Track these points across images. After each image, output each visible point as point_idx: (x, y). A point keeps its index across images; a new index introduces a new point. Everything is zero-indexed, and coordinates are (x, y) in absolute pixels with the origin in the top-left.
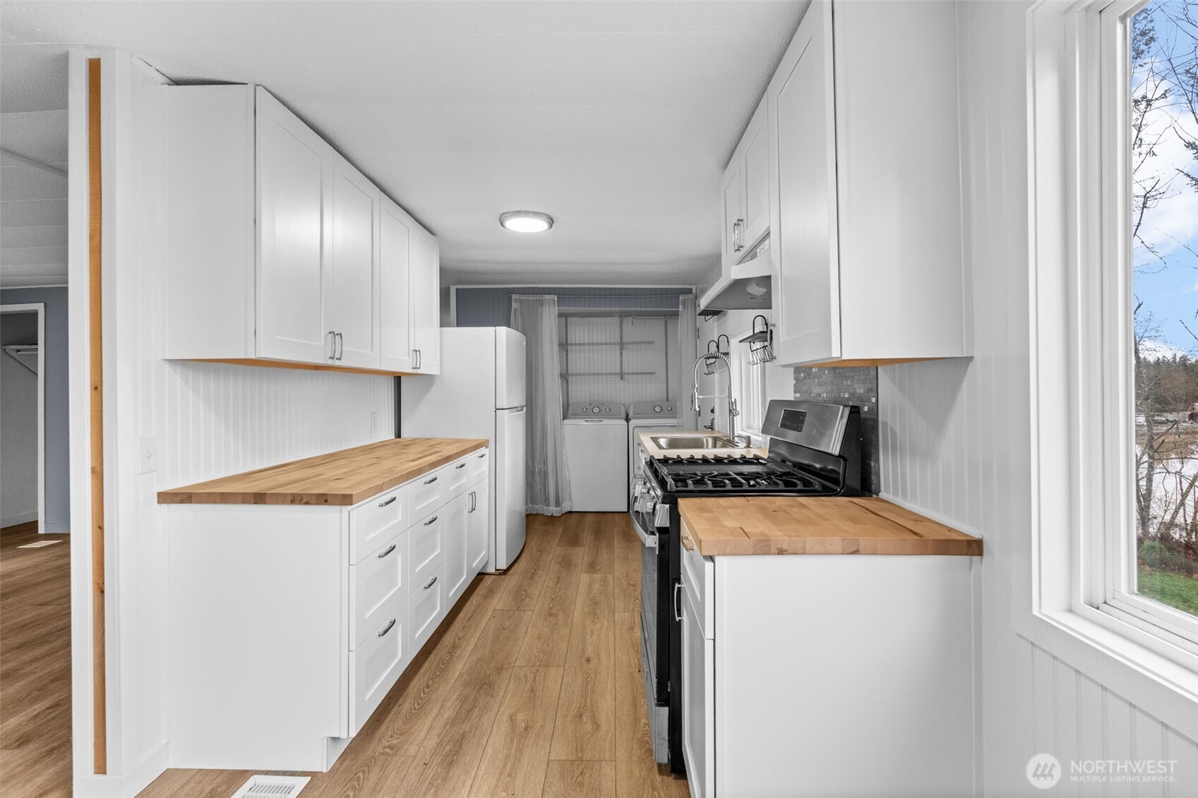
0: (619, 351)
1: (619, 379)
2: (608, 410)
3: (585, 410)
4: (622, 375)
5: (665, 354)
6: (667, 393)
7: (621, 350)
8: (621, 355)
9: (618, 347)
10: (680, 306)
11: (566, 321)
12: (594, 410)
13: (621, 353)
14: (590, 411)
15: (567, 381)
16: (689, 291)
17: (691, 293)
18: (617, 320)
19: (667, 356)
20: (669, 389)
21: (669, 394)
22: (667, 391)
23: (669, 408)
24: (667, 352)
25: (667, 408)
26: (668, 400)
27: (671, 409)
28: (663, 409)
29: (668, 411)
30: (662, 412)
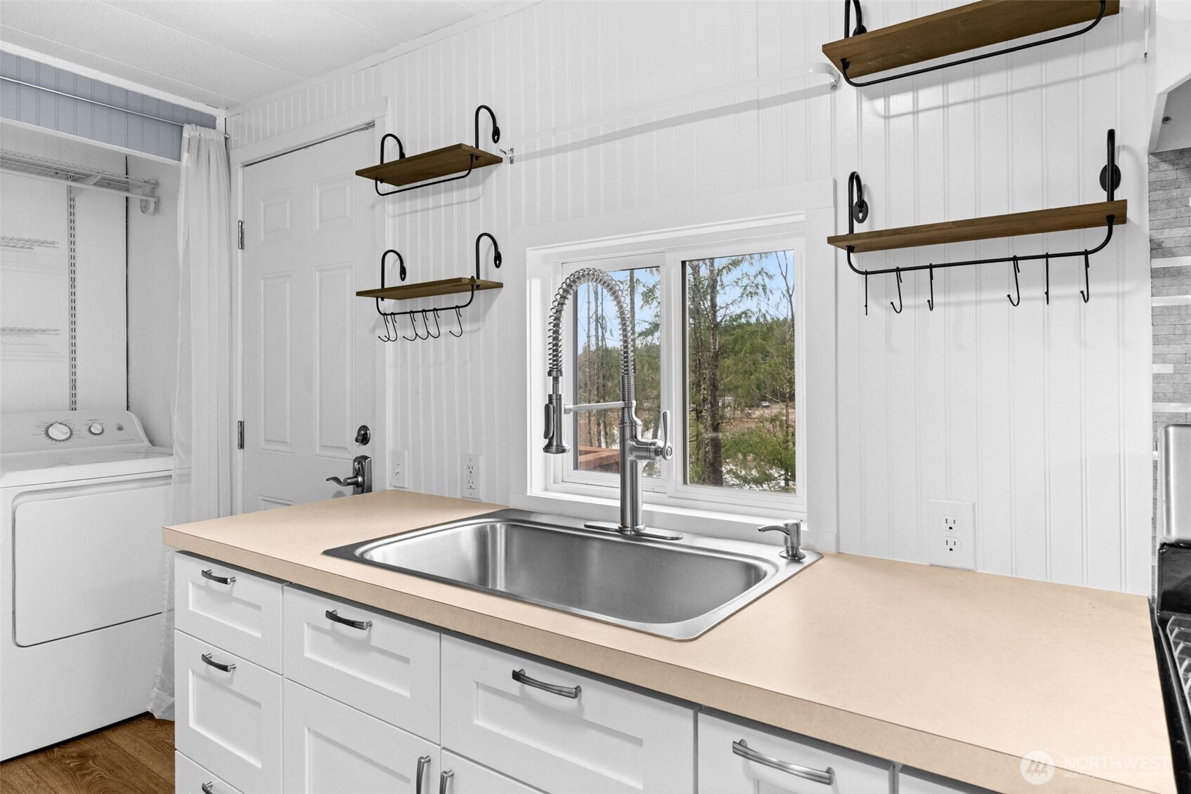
5: (67, 283)
6: (74, 387)
10: (185, 155)
16: (208, 122)
17: (214, 128)
19: (73, 290)
20: (79, 377)
21: (79, 392)
22: (74, 382)
23: (97, 429)
24: (73, 280)
25: (88, 427)
26: (74, 406)
27: (103, 429)
28: (74, 433)
29: (94, 436)
30: (74, 439)
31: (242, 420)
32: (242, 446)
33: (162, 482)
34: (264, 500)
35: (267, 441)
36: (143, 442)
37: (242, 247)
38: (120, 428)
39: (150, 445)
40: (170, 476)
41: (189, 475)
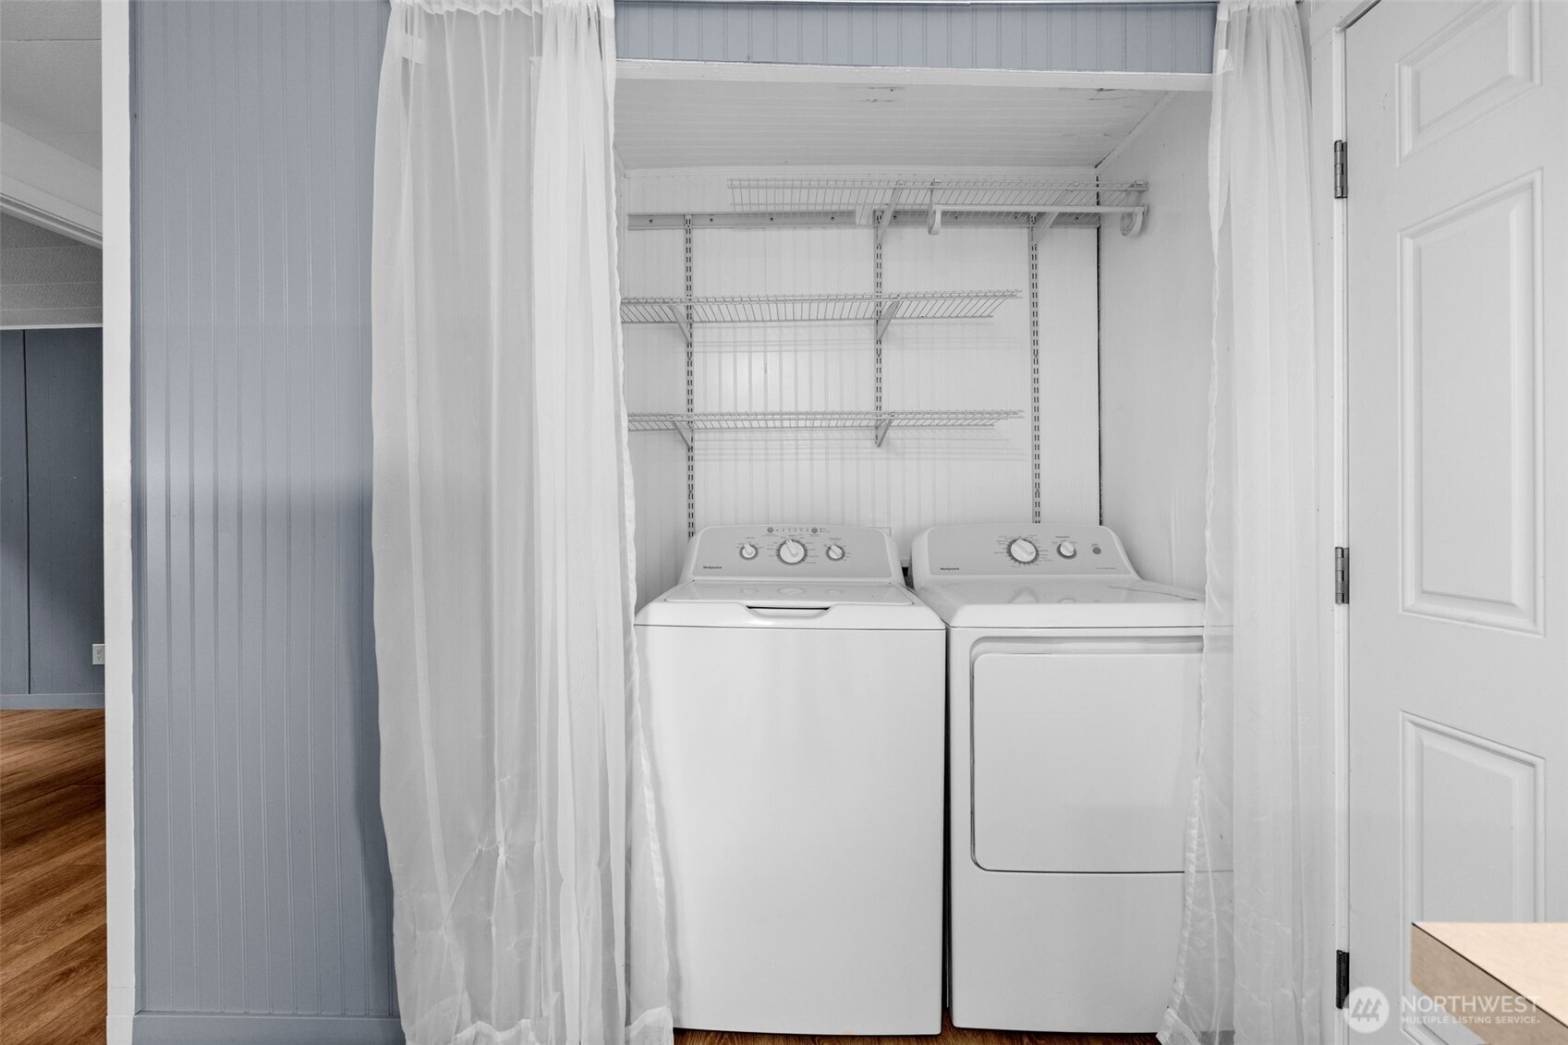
0: (872, 346)
1: (870, 443)
2: (835, 553)
3: (749, 552)
4: (881, 428)
5: (1028, 356)
6: (1037, 494)
7: (879, 342)
8: (879, 360)
9: (867, 333)
11: (688, 241)
12: (785, 553)
13: (879, 352)
14: (767, 557)
15: (690, 449)
18: (860, 238)
19: (1036, 366)
20: (1043, 481)
21: (1043, 499)
22: (1037, 486)
23: (1067, 548)
24: (1036, 353)
25: (1056, 546)
26: (1037, 519)
27: (1075, 551)
28: (1040, 553)
29: (1063, 559)
30: (1041, 562)
31: (1345, 546)
32: (1344, 597)
33: (1177, 645)
34: (1412, 722)
35: (1424, 593)
36: (1129, 573)
37: (1343, 194)
38: (1097, 551)
39: (1139, 578)
40: (1200, 638)
41: (1230, 638)
